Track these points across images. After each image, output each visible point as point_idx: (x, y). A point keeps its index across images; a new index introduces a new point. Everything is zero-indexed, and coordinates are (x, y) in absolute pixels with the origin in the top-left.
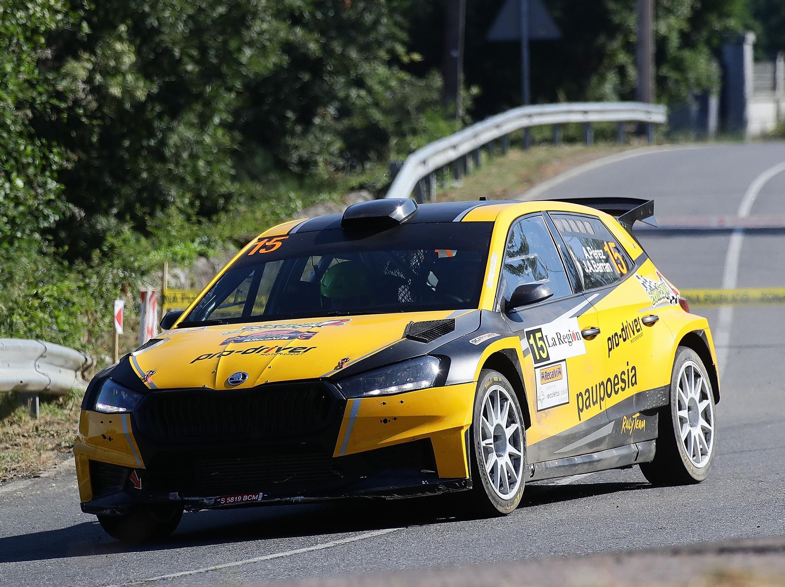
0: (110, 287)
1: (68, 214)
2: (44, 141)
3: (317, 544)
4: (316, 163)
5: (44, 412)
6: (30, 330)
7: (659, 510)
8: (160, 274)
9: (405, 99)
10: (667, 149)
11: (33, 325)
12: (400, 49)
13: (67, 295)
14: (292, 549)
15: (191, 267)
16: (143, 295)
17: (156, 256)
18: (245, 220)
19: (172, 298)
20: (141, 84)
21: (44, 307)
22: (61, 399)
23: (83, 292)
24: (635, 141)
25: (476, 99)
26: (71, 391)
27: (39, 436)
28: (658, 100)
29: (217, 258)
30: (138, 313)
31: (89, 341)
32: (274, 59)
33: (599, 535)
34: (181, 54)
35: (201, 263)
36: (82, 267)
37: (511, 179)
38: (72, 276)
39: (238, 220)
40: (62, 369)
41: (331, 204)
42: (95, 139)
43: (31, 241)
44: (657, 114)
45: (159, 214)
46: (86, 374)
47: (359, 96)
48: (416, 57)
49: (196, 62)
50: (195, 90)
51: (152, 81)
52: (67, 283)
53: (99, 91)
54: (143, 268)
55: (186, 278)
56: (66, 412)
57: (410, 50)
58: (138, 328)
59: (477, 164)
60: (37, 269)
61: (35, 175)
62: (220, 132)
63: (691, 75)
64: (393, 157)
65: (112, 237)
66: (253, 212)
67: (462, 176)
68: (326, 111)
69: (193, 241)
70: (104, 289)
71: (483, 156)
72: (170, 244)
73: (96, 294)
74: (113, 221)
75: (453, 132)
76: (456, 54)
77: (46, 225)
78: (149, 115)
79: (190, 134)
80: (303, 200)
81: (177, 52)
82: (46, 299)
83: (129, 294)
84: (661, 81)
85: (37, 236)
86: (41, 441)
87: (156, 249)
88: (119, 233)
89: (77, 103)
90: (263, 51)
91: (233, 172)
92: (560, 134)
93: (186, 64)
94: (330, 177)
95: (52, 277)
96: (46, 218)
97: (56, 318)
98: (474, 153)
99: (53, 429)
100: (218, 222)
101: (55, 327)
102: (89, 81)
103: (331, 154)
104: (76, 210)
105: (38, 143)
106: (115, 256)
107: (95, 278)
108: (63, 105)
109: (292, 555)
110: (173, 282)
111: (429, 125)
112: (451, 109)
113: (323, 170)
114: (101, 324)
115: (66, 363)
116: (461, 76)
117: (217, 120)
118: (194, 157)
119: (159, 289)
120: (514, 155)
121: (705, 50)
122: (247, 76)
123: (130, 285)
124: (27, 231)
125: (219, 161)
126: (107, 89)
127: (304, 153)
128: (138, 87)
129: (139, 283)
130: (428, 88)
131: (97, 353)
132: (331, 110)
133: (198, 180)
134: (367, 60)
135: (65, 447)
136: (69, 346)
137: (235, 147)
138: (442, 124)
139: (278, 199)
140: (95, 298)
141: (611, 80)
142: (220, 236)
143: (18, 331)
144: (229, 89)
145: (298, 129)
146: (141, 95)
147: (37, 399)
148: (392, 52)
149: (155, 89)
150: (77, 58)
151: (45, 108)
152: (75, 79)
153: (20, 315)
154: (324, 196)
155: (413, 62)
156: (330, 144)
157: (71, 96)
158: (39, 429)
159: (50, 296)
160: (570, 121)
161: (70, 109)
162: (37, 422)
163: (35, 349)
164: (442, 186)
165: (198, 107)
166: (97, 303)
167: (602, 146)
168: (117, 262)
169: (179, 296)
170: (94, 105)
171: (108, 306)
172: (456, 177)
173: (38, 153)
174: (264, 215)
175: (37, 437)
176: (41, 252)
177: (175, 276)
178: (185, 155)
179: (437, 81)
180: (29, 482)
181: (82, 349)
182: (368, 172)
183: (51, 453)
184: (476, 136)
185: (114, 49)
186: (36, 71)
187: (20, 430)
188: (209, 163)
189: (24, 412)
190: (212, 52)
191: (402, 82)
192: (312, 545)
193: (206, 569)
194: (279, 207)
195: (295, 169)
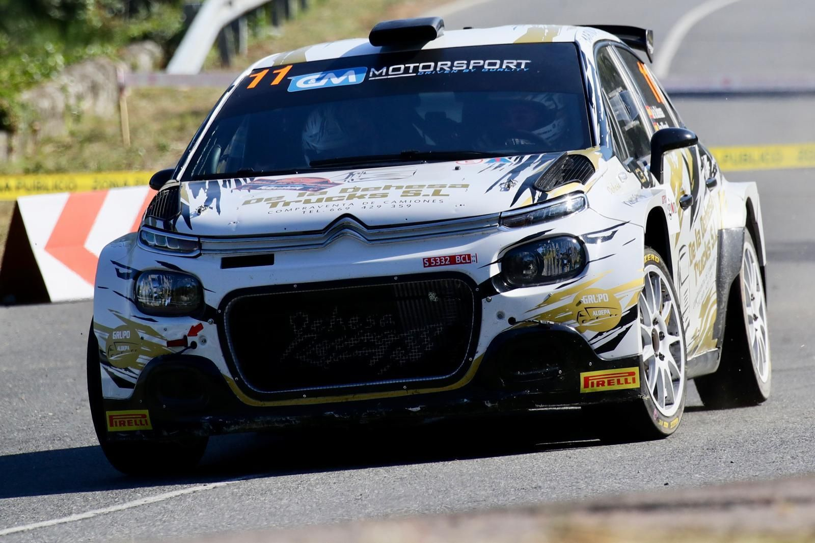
3: (70, 514)
7: (535, 463)
14: (37, 521)
33: (452, 497)
41: (103, 61)
67: (284, 21)
80: (66, 55)
94: (104, 24)
109: (36, 529)
113: (92, 13)
139: (32, 54)
154: (94, 49)
164: (255, 35)
172: (275, 22)
174: (12, 76)
182: (155, 17)
192: (65, 515)
194: (32, 65)
195: (57, 14)
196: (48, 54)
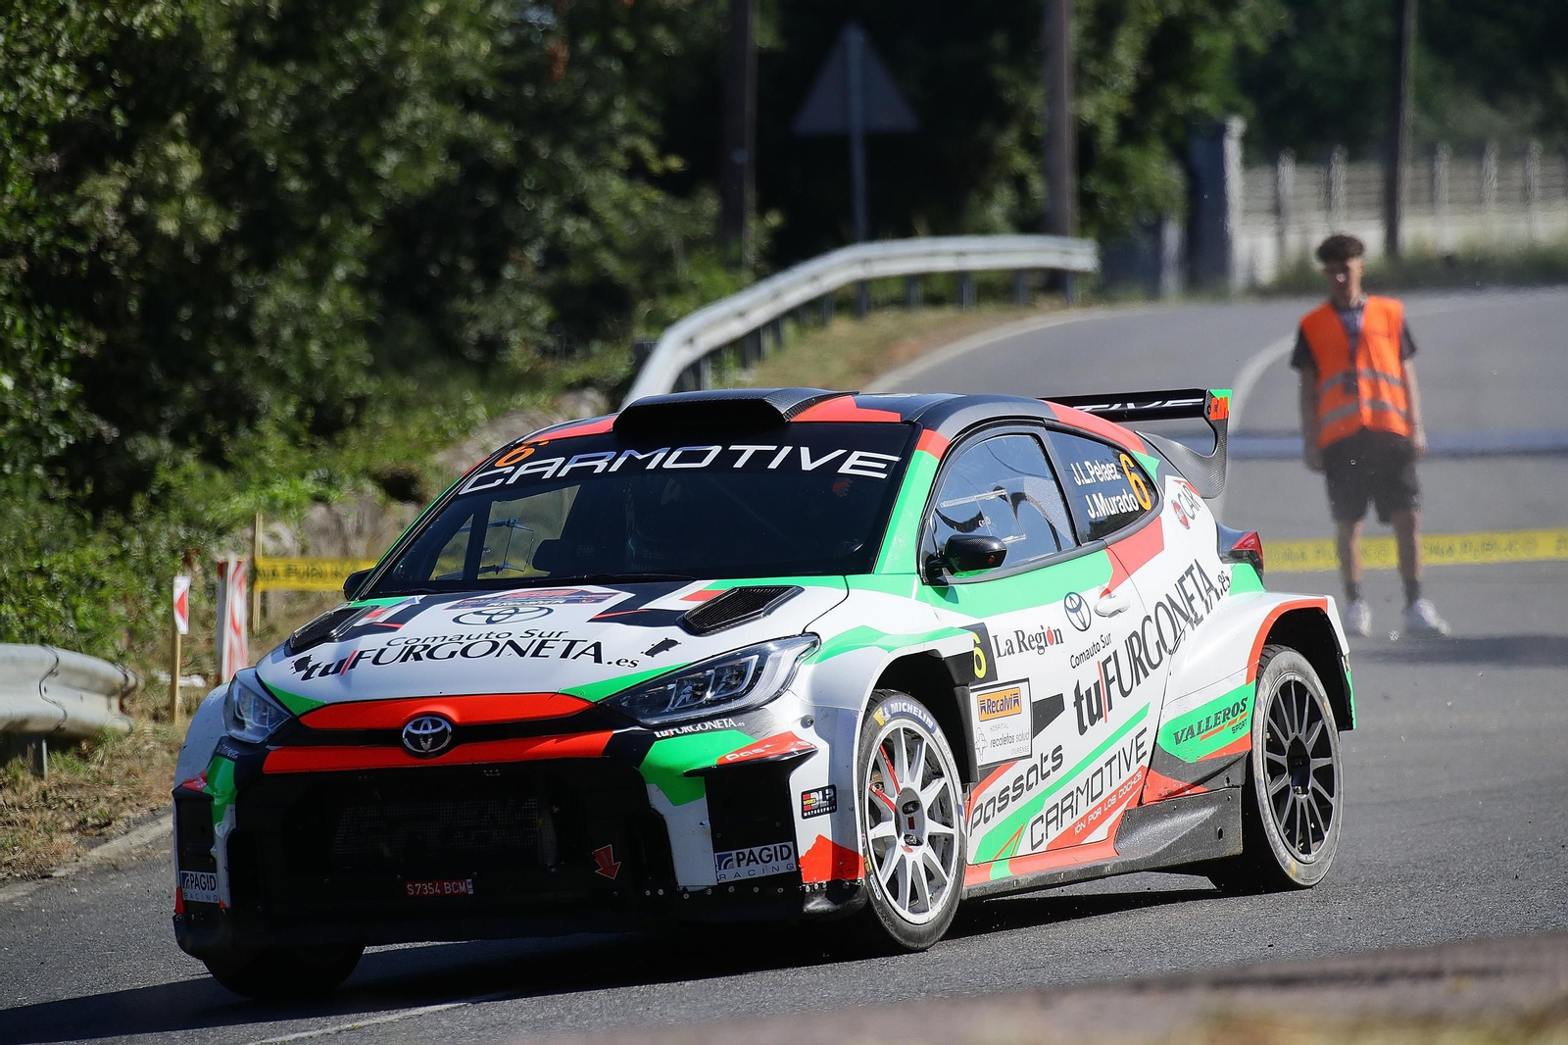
0: (165, 555)
1: (90, 433)
2: (49, 310)
4: (507, 345)
5: (57, 768)
6: (31, 630)
8: (248, 532)
9: (657, 234)
10: (1099, 315)
11: (35, 621)
12: (646, 148)
13: (93, 569)
15: (301, 521)
16: (222, 568)
17: (241, 503)
18: (390, 440)
19: (271, 573)
20: (211, 213)
21: (52, 591)
22: (84, 746)
23: (118, 565)
24: (1044, 301)
25: (776, 235)
26: (101, 730)
27: (49, 808)
28: (1082, 232)
29: (343, 503)
30: (212, 598)
31: (130, 647)
32: (436, 170)
34: (279, 162)
35: (318, 513)
36: (117, 522)
37: (837, 367)
38: (101, 537)
39: (379, 441)
40: (85, 694)
41: (535, 413)
42: (133, 306)
43: (28, 480)
44: (1080, 255)
45: (243, 433)
46: (126, 702)
47: (578, 231)
48: (675, 163)
49: (306, 176)
50: (303, 223)
51: (229, 209)
52: (90, 549)
53: (140, 226)
54: (222, 523)
55: (294, 539)
56: (93, 767)
57: (664, 149)
58: (213, 623)
59: (779, 342)
60: (40, 526)
61: (34, 369)
62: (346, 294)
63: (1136, 190)
64: (639, 334)
65: (167, 471)
66: (403, 427)
67: (755, 363)
68: (523, 255)
69: (303, 476)
70: (154, 559)
71: (789, 329)
72: (265, 483)
73: (141, 567)
74: (166, 445)
75: (739, 288)
76: (742, 157)
77: (53, 451)
78: (224, 265)
79: (294, 297)
80: (488, 406)
81: (271, 160)
82: (56, 577)
83: (197, 568)
84: (1087, 201)
85: (38, 470)
86: (53, 816)
87: (242, 489)
88: (176, 466)
89: (104, 244)
90: (417, 156)
91: (368, 360)
92: (919, 291)
93: (288, 180)
94: (532, 368)
95: (66, 540)
96: (54, 440)
97: (74, 608)
98: (774, 325)
99: (70, 796)
100: (344, 445)
101: (72, 624)
102: (124, 207)
103: (533, 328)
104: (104, 428)
105: (38, 313)
106: (171, 503)
107: (138, 541)
108: (81, 249)
110: (270, 545)
111: (700, 278)
112: (734, 250)
113: (519, 355)
114: (151, 618)
115: (93, 684)
116: (750, 196)
117: (340, 273)
118: (301, 335)
119: (245, 558)
120: (841, 327)
121: (1158, 148)
122: (390, 199)
123: (198, 552)
124: (21, 464)
125: (344, 342)
126: (154, 223)
127: (487, 327)
128: (204, 221)
129: (214, 548)
130: (695, 216)
131: (145, 667)
132: (533, 254)
133: (309, 374)
134: (592, 168)
135: (94, 826)
136: (96, 655)
137: (373, 318)
138: (720, 277)
139: (446, 405)
140: (139, 574)
141: (1003, 198)
142: (351, 469)
143: (8, 631)
144: (360, 220)
145: (478, 286)
146: (211, 231)
147: (44, 745)
148: (633, 154)
149: (234, 224)
150: (104, 171)
151: (50, 255)
152: (99, 205)
153: (13, 604)
154: (522, 399)
155: (669, 173)
156: (530, 312)
157: (94, 236)
158: (49, 795)
159: (64, 572)
160: (932, 270)
161: (93, 256)
162: (44, 784)
163: (41, 662)
164: (720, 379)
165: (309, 252)
166: (143, 583)
167: (989, 310)
168: (175, 514)
169: (281, 568)
170: (133, 248)
171: (163, 587)
172: (744, 363)
173: (37, 330)
174: (423, 433)
175: (45, 810)
176: (45, 498)
177: (274, 537)
178: (286, 333)
179: (710, 204)
180: (32, 886)
181: (119, 659)
182: (595, 358)
183: (69, 837)
184: (777, 295)
185: (165, 156)
186: (33, 194)
187: (15, 799)
188: (327, 346)
189: (22, 767)
190: (331, 160)
191: (650, 205)
193: (337, 1028)
194: (447, 419)
195: (474, 354)
196: (465, 406)
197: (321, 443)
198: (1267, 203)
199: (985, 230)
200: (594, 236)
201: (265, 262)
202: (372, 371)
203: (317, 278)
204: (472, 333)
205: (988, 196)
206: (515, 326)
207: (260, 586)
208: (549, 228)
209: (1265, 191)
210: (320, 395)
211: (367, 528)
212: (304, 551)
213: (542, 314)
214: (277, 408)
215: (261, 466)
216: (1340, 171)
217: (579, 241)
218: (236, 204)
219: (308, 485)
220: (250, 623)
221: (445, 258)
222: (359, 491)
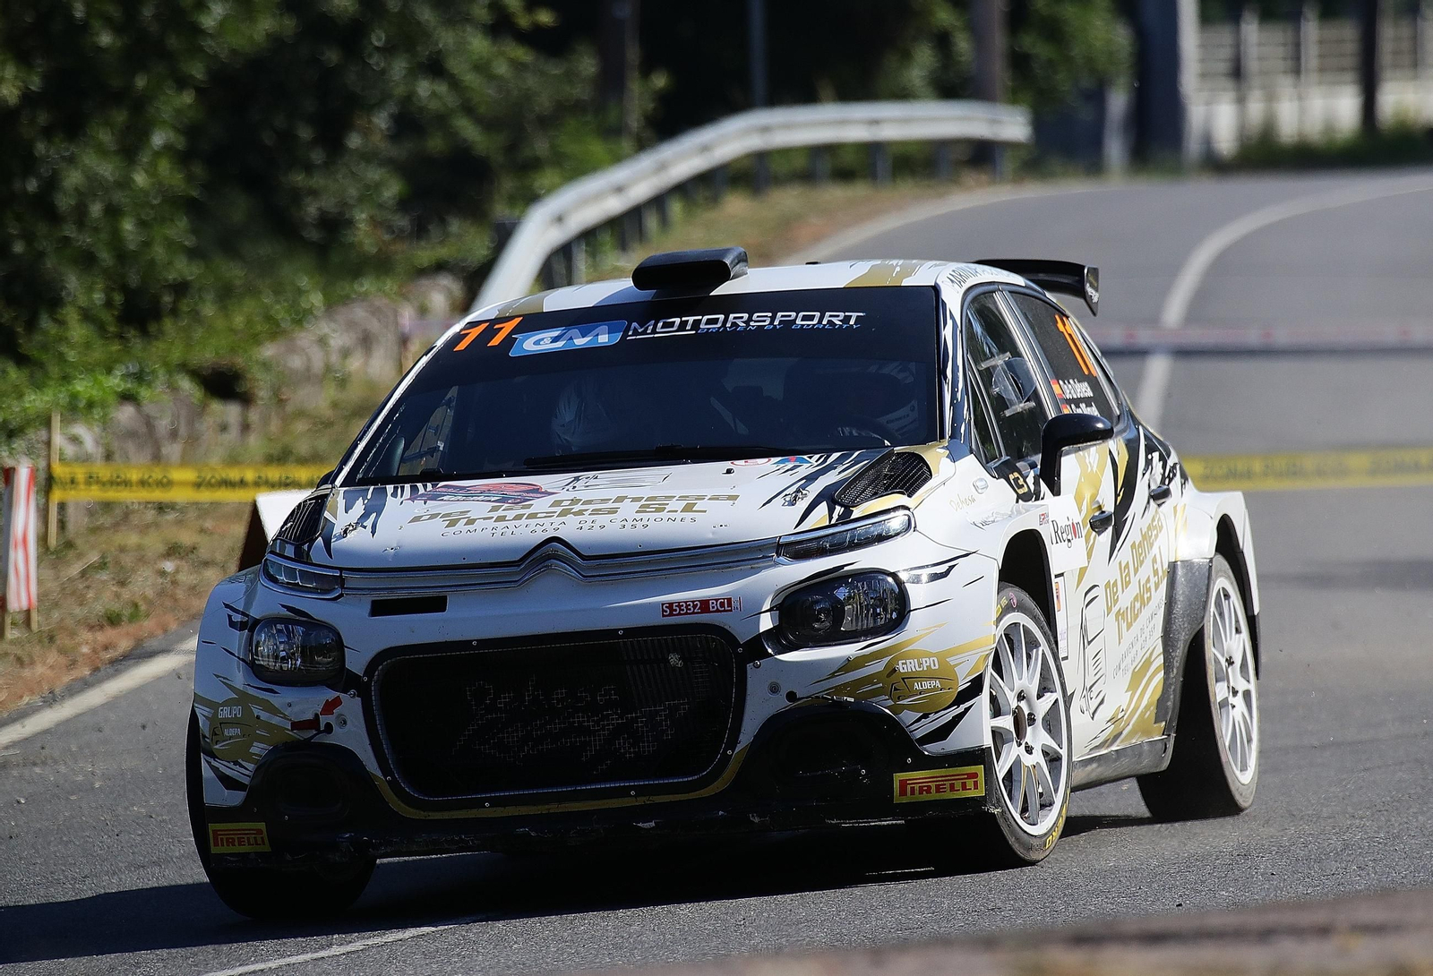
4: (350, 223)
8: (43, 434)
9: (526, 97)
10: (1033, 193)
15: (105, 422)
16: (7, 475)
17: (35, 401)
18: (211, 331)
19: (69, 482)
20: (10, 71)
24: (970, 177)
25: (663, 98)
28: (1013, 98)
29: (155, 403)
32: (268, 24)
34: (88, 14)
35: (126, 414)
39: (198, 333)
41: (380, 302)
44: (1012, 125)
45: (45, 323)
47: (434, 94)
48: (545, 17)
49: (118, 29)
50: (115, 83)
51: (30, 67)
54: (14, 424)
55: (97, 443)
59: (664, 222)
62: (164, 166)
63: (1077, 51)
64: (501, 211)
66: (228, 317)
67: (636, 245)
68: (370, 122)
69: (109, 371)
71: (676, 208)
72: (66, 379)
75: (617, 159)
76: (624, 10)
78: (25, 131)
79: (107, 170)
80: (326, 292)
81: (79, 11)
84: (1019, 63)
87: (39, 386)
90: (248, 8)
91: (189, 242)
92: (825, 165)
93: (98, 34)
94: (380, 250)
98: (658, 202)
100: (159, 336)
103: (381, 206)
110: (70, 450)
111: (572, 148)
112: (612, 116)
113: (364, 234)
116: (633, 54)
117: (158, 139)
118: (113, 212)
119: (42, 464)
120: (736, 205)
122: (215, 57)
125: (163, 220)
127: (328, 203)
128: (4, 80)
129: (4, 452)
130: (570, 76)
132: (381, 121)
133: (122, 256)
134: (450, 23)
137: (195, 194)
138: (597, 148)
139: (278, 291)
141: (924, 59)
142: (166, 364)
144: (182, 83)
145: (317, 156)
146: (9, 94)
148: (497, 7)
149: (35, 83)
154: (367, 285)
155: (538, 29)
156: (377, 186)
160: (843, 140)
164: (595, 265)
165: (120, 117)
167: (906, 188)
169: (80, 477)
172: (623, 246)
174: (249, 322)
177: (74, 440)
178: (96, 209)
179: (587, 65)
182: (453, 239)
184: (662, 167)
188: (142, 224)
190: (148, 12)
191: (518, 66)
194: (278, 307)
195: (313, 235)
196: (299, 292)
197: (131, 333)
198: (1223, 67)
199: (902, 94)
200: (451, 100)
201: (72, 127)
202: (194, 254)
203: (130, 147)
204: (312, 209)
205: (906, 56)
206: (361, 199)
207: (57, 495)
208: (400, 91)
209: (1226, 52)
210: (134, 280)
211: (183, 431)
212: (108, 457)
213: (392, 189)
214: (84, 292)
215: (61, 358)
216: (1311, 29)
217: (434, 105)
218: (39, 61)
219: (115, 382)
220: (43, 539)
221: (279, 121)
222: (173, 388)
